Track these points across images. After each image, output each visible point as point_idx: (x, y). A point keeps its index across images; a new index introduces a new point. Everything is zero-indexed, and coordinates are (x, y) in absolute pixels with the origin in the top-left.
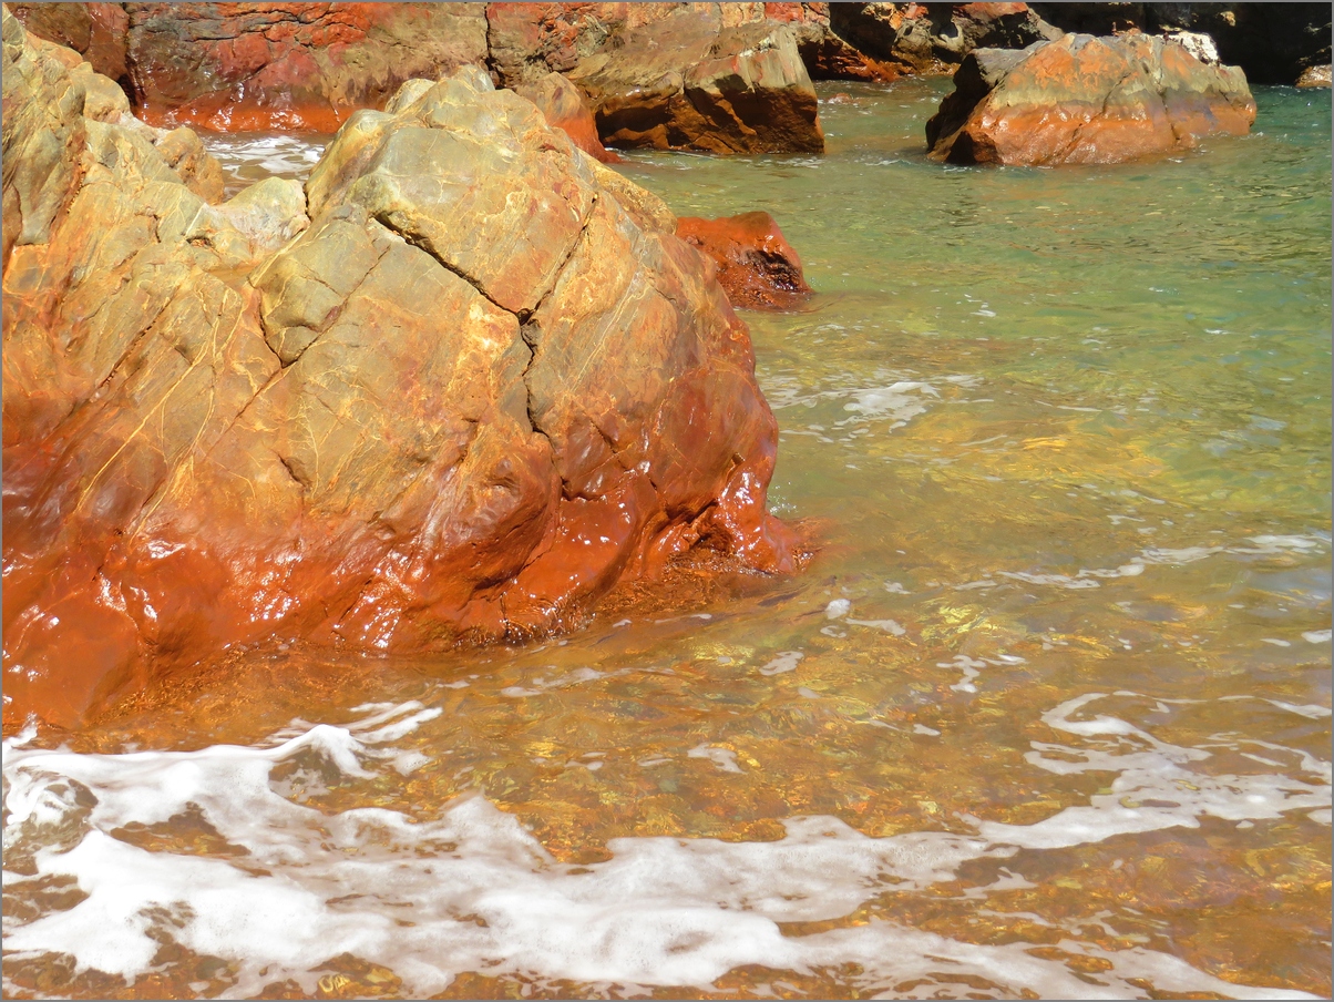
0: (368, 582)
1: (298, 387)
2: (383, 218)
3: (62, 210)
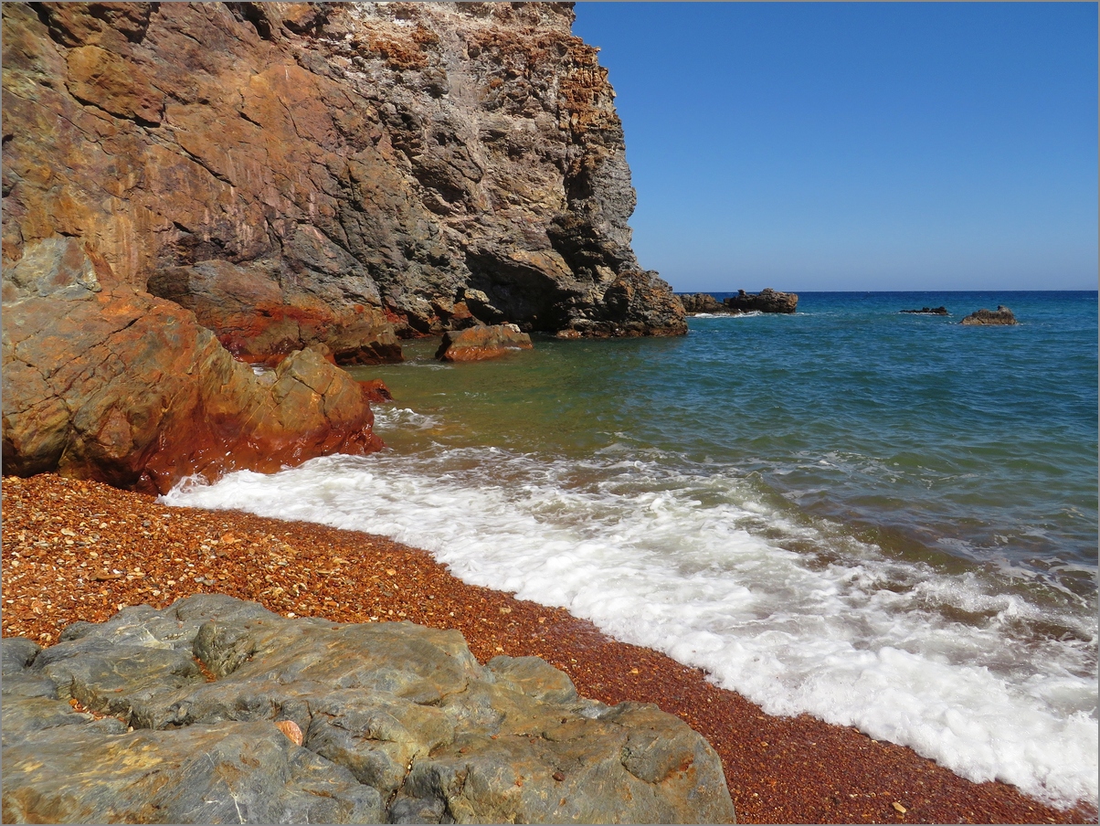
0: (296, 443)
1: (280, 408)
2: (294, 377)
3: (230, 378)
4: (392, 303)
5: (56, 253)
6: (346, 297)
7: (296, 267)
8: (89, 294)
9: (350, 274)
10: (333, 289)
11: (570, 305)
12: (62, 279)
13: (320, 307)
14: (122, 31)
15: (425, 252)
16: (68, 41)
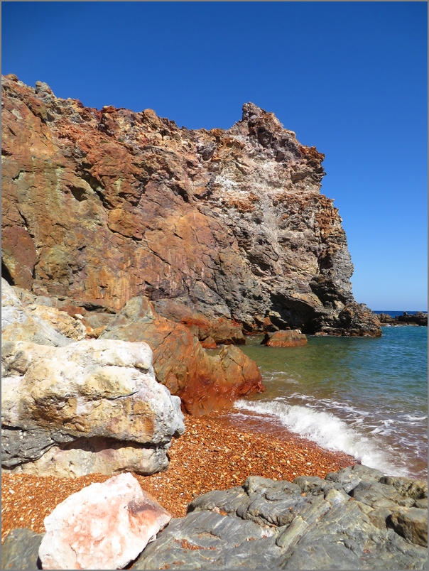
1: (226, 373)
4: (236, 317)
5: (138, 303)
6: (215, 314)
7: (194, 301)
8: (151, 321)
9: (218, 304)
10: (210, 311)
11: (321, 320)
12: (141, 315)
13: (204, 319)
14: (130, 202)
15: (251, 294)
16: (110, 207)
